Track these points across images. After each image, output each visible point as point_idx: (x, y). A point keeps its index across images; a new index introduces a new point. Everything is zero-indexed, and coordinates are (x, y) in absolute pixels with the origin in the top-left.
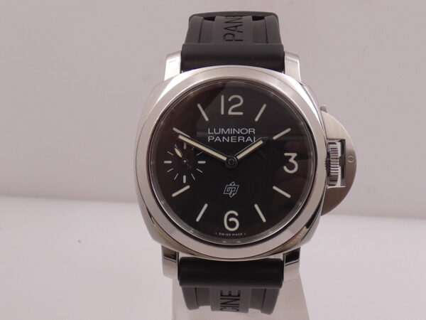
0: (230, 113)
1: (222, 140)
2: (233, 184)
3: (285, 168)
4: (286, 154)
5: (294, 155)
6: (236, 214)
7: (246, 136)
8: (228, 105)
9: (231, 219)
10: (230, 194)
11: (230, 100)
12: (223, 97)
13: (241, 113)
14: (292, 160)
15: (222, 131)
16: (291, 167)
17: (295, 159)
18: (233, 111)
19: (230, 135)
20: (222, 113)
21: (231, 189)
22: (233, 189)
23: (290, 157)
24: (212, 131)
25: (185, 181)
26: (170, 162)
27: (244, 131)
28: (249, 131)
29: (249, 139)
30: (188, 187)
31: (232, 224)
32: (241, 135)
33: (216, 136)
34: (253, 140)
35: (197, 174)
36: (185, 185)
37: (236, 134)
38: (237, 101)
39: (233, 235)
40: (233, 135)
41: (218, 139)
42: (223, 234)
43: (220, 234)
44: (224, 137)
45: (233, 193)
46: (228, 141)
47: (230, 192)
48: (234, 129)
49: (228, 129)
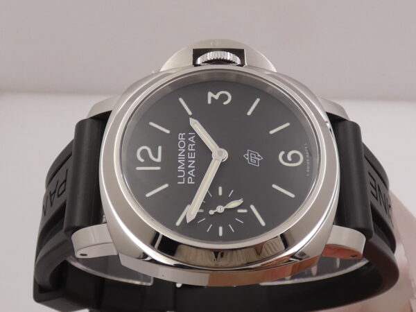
0: (159, 160)
1: (192, 169)
2: (247, 156)
3: (225, 103)
4: (209, 102)
5: (210, 95)
6: (283, 153)
8: (149, 162)
9: (289, 158)
11: (142, 160)
12: (138, 168)
13: (160, 148)
14: (217, 97)
15: (181, 168)
16: (224, 98)
17: (215, 94)
18: (156, 156)
19: (187, 159)
20: (158, 168)
22: (253, 156)
23: (212, 98)
24: (181, 180)
25: (245, 211)
26: (221, 229)
27: (182, 144)
28: (182, 140)
29: (191, 139)
30: (252, 207)
31: (296, 159)
32: (186, 148)
34: (192, 136)
36: (250, 210)
38: (144, 153)
40: (186, 156)
41: (191, 173)
42: (308, 167)
43: (308, 171)
44: (189, 166)
45: (257, 156)
46: (194, 161)
47: (257, 160)
48: (179, 155)
49: (179, 161)
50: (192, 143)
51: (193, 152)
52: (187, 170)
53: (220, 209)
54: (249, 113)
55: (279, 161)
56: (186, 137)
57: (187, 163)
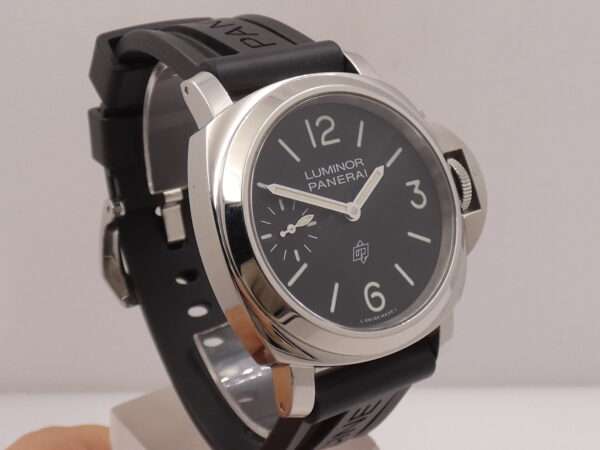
0: (324, 143)
1: (326, 184)
2: (360, 244)
3: (413, 203)
4: (408, 184)
5: (417, 183)
6: (377, 285)
8: (318, 132)
9: (374, 295)
10: (361, 259)
11: (317, 124)
12: (307, 122)
13: (337, 141)
14: (417, 191)
15: (322, 171)
16: (419, 200)
17: (420, 188)
18: (327, 139)
19: (335, 175)
20: (315, 145)
21: (361, 252)
22: (363, 251)
23: (413, 187)
24: (310, 175)
25: (298, 259)
26: (270, 236)
27: (350, 165)
28: (355, 163)
29: (359, 174)
30: (305, 266)
31: (376, 302)
33: (317, 180)
34: (364, 174)
35: (311, 243)
36: (299, 265)
37: (341, 172)
38: (326, 124)
39: (383, 316)
40: (338, 174)
41: (321, 184)
42: (370, 320)
43: (366, 320)
44: (328, 180)
45: (364, 256)
46: (335, 184)
47: (360, 256)
48: (337, 165)
49: (330, 167)
50: (355, 176)
52: (323, 178)
53: (291, 229)
54: (410, 234)
55: (366, 284)
56: (360, 168)
57: (331, 176)
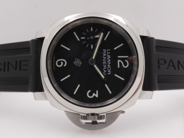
0: (119, 61)
1: (104, 57)
2: (81, 63)
3: (90, 91)
4: (97, 91)
5: (97, 96)
6: (65, 65)
7: (106, 70)
8: (123, 60)
9: (62, 63)
10: (75, 62)
11: (126, 61)
12: (127, 57)
13: (119, 67)
14: (94, 94)
15: (109, 57)
16: (91, 94)
17: (95, 96)
18: (120, 62)
19: (107, 61)
20: (119, 57)
21: (78, 62)
22: (78, 63)
23: (96, 94)
24: (109, 51)
25: (82, 38)
26: (92, 30)
27: (109, 69)
28: (109, 71)
29: (105, 71)
30: (79, 40)
31: (59, 63)
32: (107, 67)
33: (106, 53)
34: (105, 73)
35: (86, 44)
36: (80, 38)
37: (107, 64)
38: (125, 64)
39: (54, 64)
40: (107, 62)
41: (105, 55)
42: (54, 59)
43: (54, 57)
44: (105, 58)
45: (76, 63)
46: (103, 60)
47: (76, 62)
48: (110, 63)
49: (110, 60)
50: (104, 69)
51: (104, 65)
53: (92, 38)
54: (79, 85)
55: (67, 61)
